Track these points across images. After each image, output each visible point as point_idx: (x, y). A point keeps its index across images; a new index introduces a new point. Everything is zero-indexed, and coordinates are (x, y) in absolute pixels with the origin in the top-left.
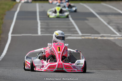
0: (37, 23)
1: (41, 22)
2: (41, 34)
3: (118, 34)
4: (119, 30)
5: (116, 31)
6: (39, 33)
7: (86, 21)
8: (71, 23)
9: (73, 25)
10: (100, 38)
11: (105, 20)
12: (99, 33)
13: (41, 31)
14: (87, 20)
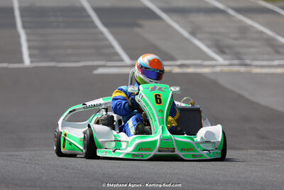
0: (18, 37)
1: (27, 34)
2: (32, 62)
3: (220, 59)
4: (221, 50)
5: (215, 52)
6: (27, 61)
7: (138, 30)
8: (102, 33)
9: (106, 39)
10: (177, 70)
11: (183, 27)
12: (173, 59)
13: (31, 56)
14: (140, 26)
